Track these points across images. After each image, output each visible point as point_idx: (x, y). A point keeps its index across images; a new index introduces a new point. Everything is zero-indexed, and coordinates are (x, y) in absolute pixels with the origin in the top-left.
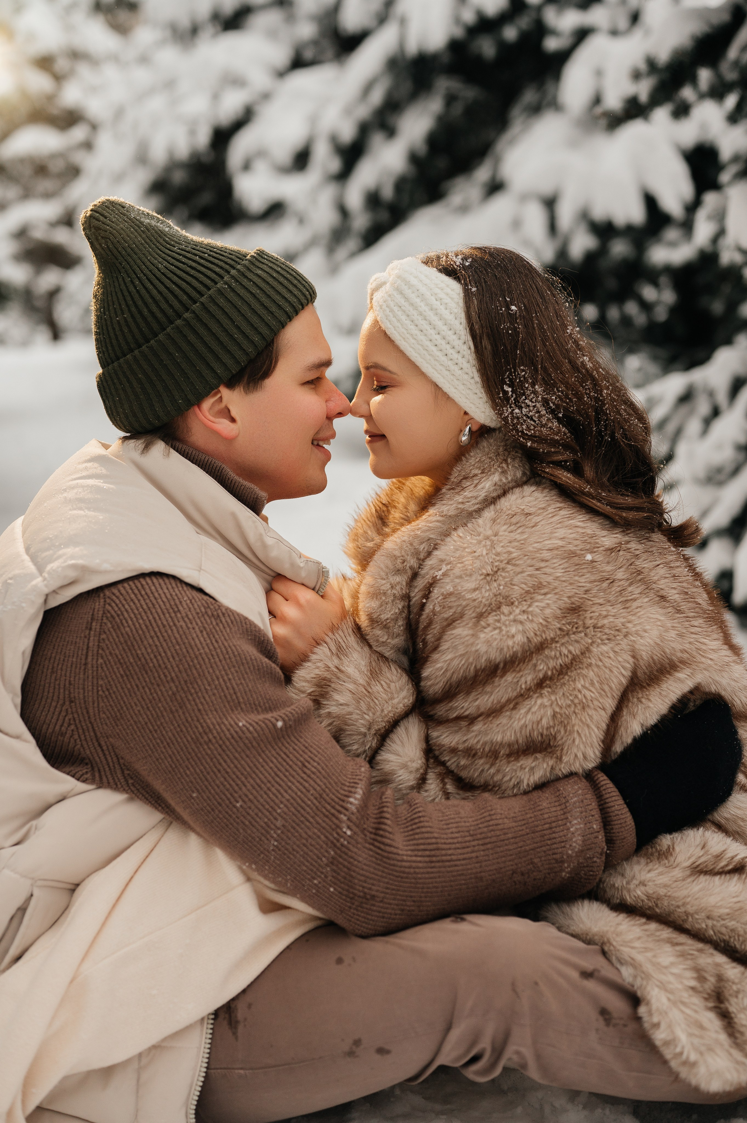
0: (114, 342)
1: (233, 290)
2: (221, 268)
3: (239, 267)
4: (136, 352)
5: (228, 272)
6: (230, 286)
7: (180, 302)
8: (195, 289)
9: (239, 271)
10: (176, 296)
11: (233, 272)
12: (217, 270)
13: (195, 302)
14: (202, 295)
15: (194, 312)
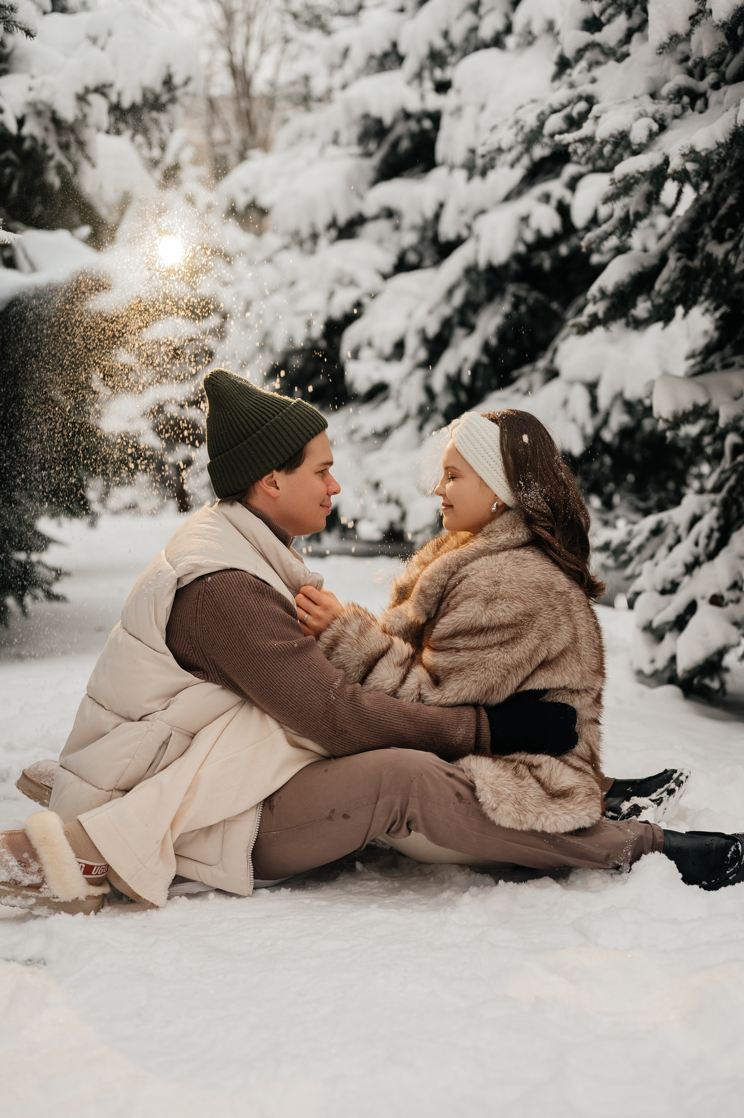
0: (219, 445)
1: (284, 420)
2: (278, 408)
3: (287, 408)
4: (231, 451)
5: (282, 411)
6: (282, 418)
7: (255, 425)
8: (263, 418)
9: (287, 410)
10: (253, 422)
11: (284, 411)
12: (276, 409)
13: (263, 426)
14: (267, 422)
15: (262, 431)
